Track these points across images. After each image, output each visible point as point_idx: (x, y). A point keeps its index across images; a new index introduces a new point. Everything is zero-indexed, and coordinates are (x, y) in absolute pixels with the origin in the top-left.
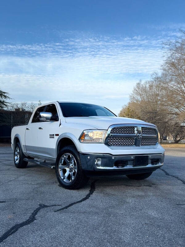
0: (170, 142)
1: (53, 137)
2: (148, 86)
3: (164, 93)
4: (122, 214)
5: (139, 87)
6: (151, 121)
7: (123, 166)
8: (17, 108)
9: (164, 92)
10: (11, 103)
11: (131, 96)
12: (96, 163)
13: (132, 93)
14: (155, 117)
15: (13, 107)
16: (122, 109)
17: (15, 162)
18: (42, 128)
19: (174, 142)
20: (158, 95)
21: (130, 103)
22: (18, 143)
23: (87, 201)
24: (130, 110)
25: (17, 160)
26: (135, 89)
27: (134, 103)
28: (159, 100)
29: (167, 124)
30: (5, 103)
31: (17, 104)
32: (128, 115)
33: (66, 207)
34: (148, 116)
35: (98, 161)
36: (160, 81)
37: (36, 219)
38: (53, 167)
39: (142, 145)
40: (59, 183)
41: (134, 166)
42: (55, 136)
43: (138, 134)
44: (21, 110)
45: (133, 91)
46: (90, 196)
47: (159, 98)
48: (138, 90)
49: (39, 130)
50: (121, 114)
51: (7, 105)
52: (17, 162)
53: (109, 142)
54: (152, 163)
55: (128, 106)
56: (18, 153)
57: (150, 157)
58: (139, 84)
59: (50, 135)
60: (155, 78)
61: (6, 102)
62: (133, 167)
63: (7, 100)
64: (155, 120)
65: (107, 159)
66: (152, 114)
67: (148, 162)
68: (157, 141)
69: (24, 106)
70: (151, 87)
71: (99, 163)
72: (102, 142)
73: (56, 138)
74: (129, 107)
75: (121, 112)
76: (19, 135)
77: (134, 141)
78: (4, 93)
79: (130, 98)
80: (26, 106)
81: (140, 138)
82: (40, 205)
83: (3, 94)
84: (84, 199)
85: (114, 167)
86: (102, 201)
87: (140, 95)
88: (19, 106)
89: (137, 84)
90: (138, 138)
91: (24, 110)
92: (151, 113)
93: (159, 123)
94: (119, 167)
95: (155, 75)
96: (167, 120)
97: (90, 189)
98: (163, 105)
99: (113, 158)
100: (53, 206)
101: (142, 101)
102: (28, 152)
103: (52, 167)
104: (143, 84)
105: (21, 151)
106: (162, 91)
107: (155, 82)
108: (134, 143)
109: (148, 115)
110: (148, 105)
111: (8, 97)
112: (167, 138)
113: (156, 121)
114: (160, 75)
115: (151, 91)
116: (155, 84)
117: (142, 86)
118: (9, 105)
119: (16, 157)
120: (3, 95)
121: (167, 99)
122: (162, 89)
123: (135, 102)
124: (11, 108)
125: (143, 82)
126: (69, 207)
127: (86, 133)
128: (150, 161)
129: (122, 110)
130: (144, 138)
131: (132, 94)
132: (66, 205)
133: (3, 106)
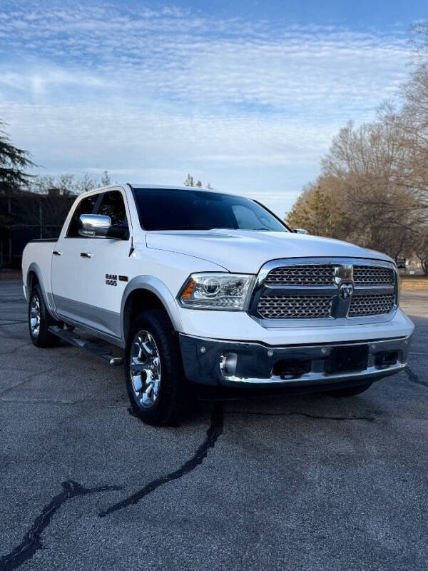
0: (412, 273)
1: (114, 284)
2: (367, 135)
3: (405, 156)
4: (292, 531)
5: (346, 140)
6: (371, 222)
7: (298, 376)
8: (51, 188)
9: (406, 154)
10: (36, 176)
11: (324, 162)
12: (222, 365)
13: (328, 152)
14: (381, 213)
15: (40, 186)
16: (303, 192)
17: (31, 331)
18: (89, 255)
19: (423, 273)
20: (390, 160)
21: (321, 178)
22: (36, 287)
23: (198, 474)
24: (323, 195)
25: (35, 327)
26: (335, 144)
27: (332, 178)
28: (394, 171)
29: (409, 230)
30: (23, 177)
31: (52, 179)
32: (317, 208)
33: (136, 498)
34: (364, 211)
35: (227, 360)
36: (397, 125)
37: (40, 548)
38: (116, 361)
39: (352, 315)
40: (129, 404)
41: (328, 373)
42: (118, 281)
43: (343, 286)
44: (61, 193)
45: (331, 149)
46: (205, 455)
47: (392, 167)
48: (343, 147)
49: (81, 258)
50: (299, 205)
51: (28, 181)
52: (36, 331)
53: (261, 308)
54: (379, 364)
55: (317, 185)
56: (37, 309)
57: (374, 347)
58: (345, 131)
59: (107, 276)
60: (386, 117)
61: (24, 175)
62: (326, 375)
63: (26, 170)
64: (381, 222)
65: (253, 356)
66: (373, 206)
67: (366, 360)
68: (394, 301)
69: (68, 183)
70: (375, 139)
71: (233, 363)
72: (241, 308)
73: (122, 285)
74: (319, 187)
75: (300, 199)
76: (38, 266)
77: (331, 304)
78: (20, 151)
79: (322, 166)
80: (73, 184)
81: (348, 295)
82: (65, 485)
83: (17, 154)
84: (189, 466)
85: (273, 377)
86: (237, 474)
87: (349, 160)
88: (55, 184)
89: (342, 130)
90: (343, 296)
91: (69, 192)
92: (373, 203)
93: (389, 228)
94: (286, 377)
95: (388, 109)
96: (409, 222)
97: (208, 427)
98: (400, 184)
99: (270, 354)
100: (99, 489)
101: (351, 173)
102: (60, 312)
103: (112, 361)
104: (356, 131)
105: (43, 305)
106: (402, 149)
107: (385, 127)
108: (330, 311)
109: (365, 207)
110: (365, 185)
111: (29, 161)
112: (407, 263)
113: (382, 224)
114: (398, 109)
115: (374, 149)
116: (384, 131)
117: (354, 135)
118: (33, 181)
119: (33, 321)
120: (18, 157)
121: (412, 170)
122: (401, 145)
123: (335, 175)
124: (38, 187)
125: (355, 128)
126: (142, 497)
127: (197, 281)
128: (371, 358)
129: (302, 194)
130: (358, 296)
131: (329, 156)
132: (138, 488)
133: (18, 183)
